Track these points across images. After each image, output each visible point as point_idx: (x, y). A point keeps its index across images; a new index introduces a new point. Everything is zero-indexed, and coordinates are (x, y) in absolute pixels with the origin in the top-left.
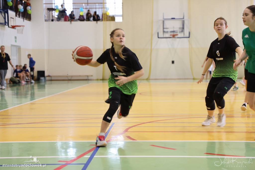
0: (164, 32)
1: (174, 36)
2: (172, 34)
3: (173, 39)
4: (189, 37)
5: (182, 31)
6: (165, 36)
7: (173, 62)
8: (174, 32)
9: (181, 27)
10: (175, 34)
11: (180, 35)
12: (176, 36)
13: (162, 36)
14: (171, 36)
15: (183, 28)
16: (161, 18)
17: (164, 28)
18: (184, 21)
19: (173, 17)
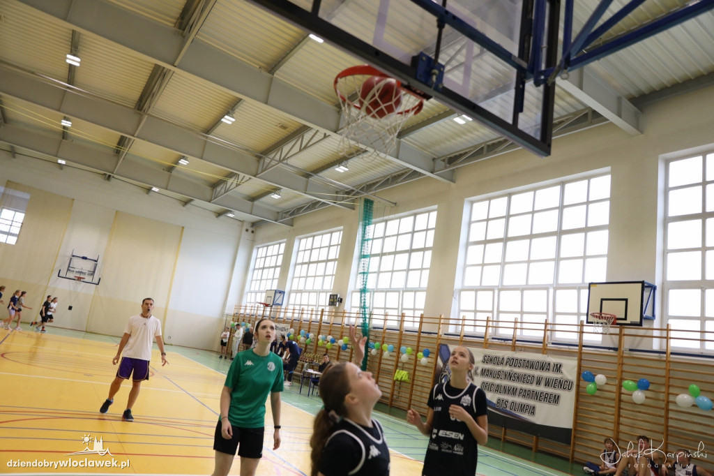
0: (68, 270)
1: (79, 279)
2: (78, 275)
3: (77, 282)
4: (98, 284)
5: (92, 274)
6: (67, 276)
7: (70, 308)
8: (81, 273)
9: (92, 270)
10: (81, 276)
11: (88, 279)
12: (82, 280)
13: (64, 276)
14: (76, 278)
15: (94, 272)
16: (69, 254)
17: (69, 266)
18: (96, 265)
19: (85, 256)
